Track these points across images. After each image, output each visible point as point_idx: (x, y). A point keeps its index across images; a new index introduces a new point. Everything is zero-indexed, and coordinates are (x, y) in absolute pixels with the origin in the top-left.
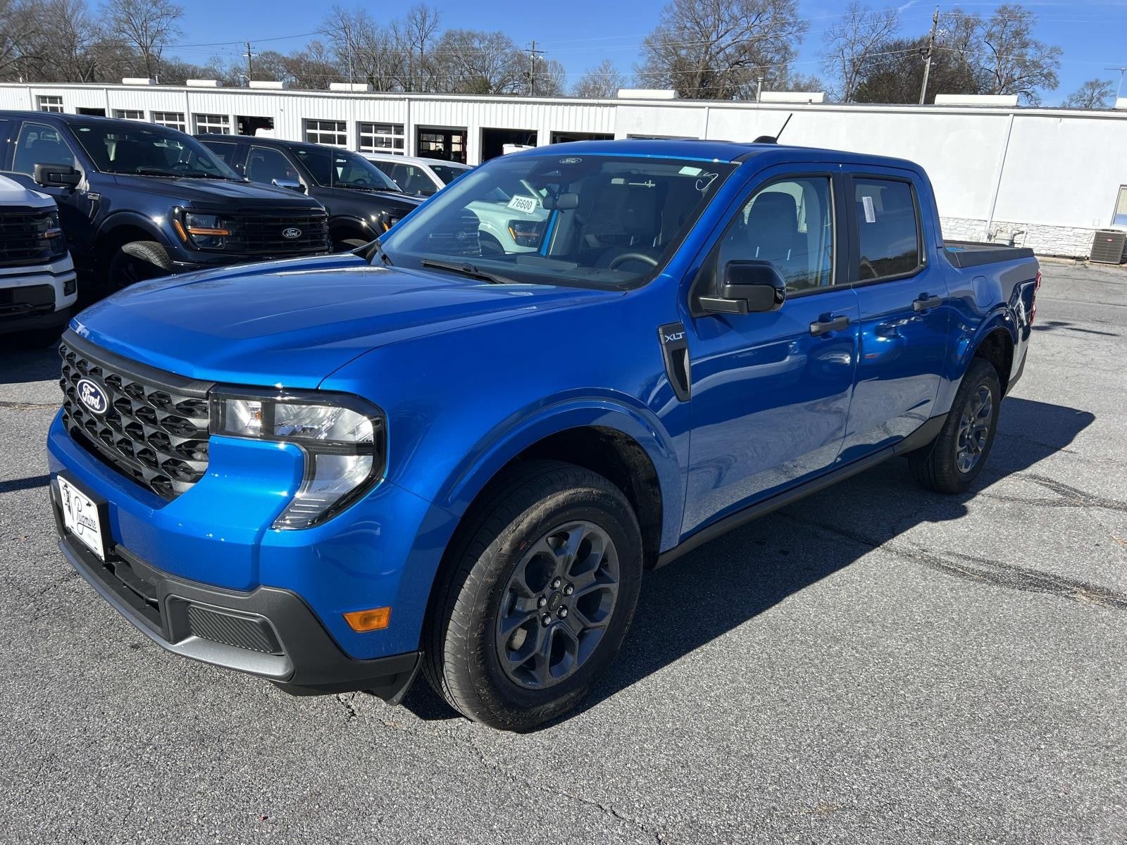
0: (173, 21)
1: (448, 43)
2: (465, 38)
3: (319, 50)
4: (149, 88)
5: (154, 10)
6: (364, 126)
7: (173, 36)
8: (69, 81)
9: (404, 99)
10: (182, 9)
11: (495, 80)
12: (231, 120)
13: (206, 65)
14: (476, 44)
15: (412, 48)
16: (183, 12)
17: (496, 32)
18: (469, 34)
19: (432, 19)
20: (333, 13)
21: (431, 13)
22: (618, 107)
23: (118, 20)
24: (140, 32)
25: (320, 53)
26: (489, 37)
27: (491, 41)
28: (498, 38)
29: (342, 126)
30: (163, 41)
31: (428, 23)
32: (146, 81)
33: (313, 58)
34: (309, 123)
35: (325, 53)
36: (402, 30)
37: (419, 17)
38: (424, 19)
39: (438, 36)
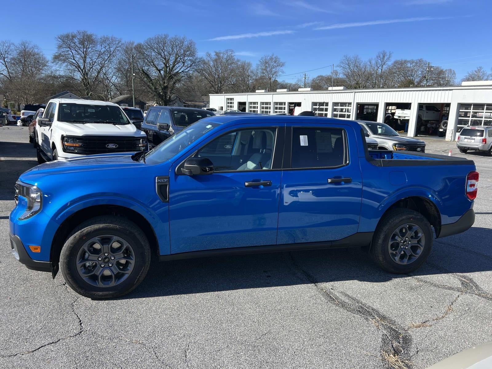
0: (281, 68)
1: (395, 66)
2: (402, 63)
3: (336, 73)
4: (264, 93)
5: (275, 64)
6: (335, 104)
7: (280, 73)
8: (243, 92)
9: (353, 92)
10: (285, 63)
11: (417, 80)
12: (286, 104)
13: (295, 83)
14: (409, 65)
15: (377, 70)
16: (285, 64)
17: (420, 59)
18: (405, 61)
19: (388, 56)
20: (344, 58)
21: (388, 54)
22: (453, 90)
23: (262, 69)
24: (269, 73)
25: (337, 75)
26: (415, 61)
27: (416, 63)
28: (420, 61)
29: (327, 104)
30: (276, 75)
31: (386, 58)
32: (263, 91)
33: (334, 76)
34: (314, 104)
35: (338, 74)
36: (373, 62)
37: (382, 56)
38: (384, 57)
39: (390, 63)
